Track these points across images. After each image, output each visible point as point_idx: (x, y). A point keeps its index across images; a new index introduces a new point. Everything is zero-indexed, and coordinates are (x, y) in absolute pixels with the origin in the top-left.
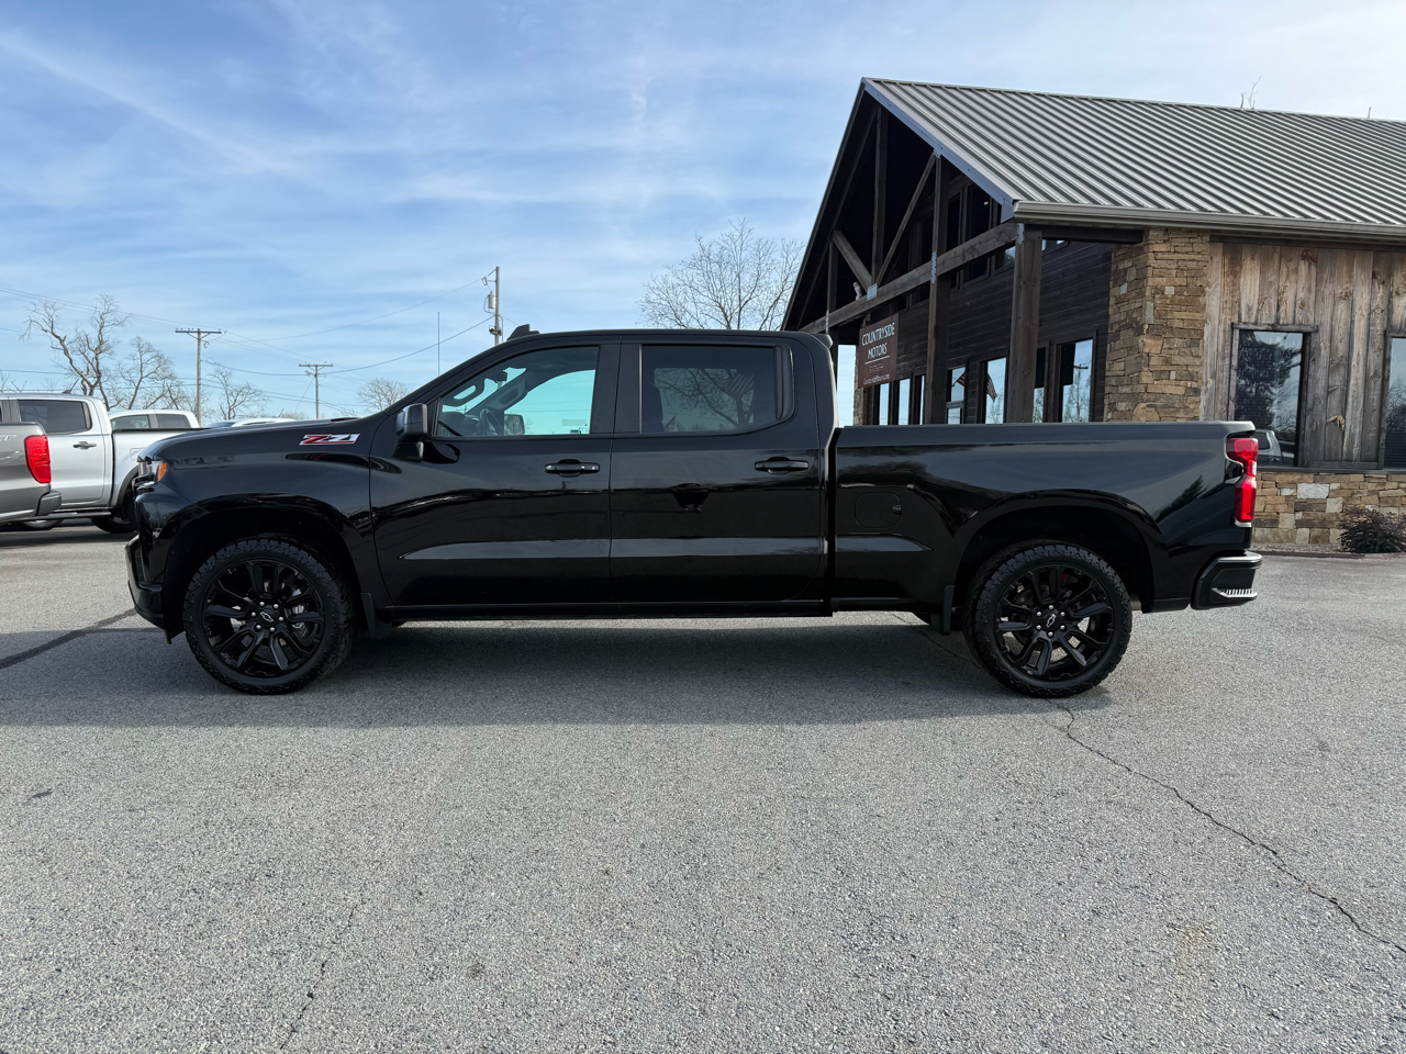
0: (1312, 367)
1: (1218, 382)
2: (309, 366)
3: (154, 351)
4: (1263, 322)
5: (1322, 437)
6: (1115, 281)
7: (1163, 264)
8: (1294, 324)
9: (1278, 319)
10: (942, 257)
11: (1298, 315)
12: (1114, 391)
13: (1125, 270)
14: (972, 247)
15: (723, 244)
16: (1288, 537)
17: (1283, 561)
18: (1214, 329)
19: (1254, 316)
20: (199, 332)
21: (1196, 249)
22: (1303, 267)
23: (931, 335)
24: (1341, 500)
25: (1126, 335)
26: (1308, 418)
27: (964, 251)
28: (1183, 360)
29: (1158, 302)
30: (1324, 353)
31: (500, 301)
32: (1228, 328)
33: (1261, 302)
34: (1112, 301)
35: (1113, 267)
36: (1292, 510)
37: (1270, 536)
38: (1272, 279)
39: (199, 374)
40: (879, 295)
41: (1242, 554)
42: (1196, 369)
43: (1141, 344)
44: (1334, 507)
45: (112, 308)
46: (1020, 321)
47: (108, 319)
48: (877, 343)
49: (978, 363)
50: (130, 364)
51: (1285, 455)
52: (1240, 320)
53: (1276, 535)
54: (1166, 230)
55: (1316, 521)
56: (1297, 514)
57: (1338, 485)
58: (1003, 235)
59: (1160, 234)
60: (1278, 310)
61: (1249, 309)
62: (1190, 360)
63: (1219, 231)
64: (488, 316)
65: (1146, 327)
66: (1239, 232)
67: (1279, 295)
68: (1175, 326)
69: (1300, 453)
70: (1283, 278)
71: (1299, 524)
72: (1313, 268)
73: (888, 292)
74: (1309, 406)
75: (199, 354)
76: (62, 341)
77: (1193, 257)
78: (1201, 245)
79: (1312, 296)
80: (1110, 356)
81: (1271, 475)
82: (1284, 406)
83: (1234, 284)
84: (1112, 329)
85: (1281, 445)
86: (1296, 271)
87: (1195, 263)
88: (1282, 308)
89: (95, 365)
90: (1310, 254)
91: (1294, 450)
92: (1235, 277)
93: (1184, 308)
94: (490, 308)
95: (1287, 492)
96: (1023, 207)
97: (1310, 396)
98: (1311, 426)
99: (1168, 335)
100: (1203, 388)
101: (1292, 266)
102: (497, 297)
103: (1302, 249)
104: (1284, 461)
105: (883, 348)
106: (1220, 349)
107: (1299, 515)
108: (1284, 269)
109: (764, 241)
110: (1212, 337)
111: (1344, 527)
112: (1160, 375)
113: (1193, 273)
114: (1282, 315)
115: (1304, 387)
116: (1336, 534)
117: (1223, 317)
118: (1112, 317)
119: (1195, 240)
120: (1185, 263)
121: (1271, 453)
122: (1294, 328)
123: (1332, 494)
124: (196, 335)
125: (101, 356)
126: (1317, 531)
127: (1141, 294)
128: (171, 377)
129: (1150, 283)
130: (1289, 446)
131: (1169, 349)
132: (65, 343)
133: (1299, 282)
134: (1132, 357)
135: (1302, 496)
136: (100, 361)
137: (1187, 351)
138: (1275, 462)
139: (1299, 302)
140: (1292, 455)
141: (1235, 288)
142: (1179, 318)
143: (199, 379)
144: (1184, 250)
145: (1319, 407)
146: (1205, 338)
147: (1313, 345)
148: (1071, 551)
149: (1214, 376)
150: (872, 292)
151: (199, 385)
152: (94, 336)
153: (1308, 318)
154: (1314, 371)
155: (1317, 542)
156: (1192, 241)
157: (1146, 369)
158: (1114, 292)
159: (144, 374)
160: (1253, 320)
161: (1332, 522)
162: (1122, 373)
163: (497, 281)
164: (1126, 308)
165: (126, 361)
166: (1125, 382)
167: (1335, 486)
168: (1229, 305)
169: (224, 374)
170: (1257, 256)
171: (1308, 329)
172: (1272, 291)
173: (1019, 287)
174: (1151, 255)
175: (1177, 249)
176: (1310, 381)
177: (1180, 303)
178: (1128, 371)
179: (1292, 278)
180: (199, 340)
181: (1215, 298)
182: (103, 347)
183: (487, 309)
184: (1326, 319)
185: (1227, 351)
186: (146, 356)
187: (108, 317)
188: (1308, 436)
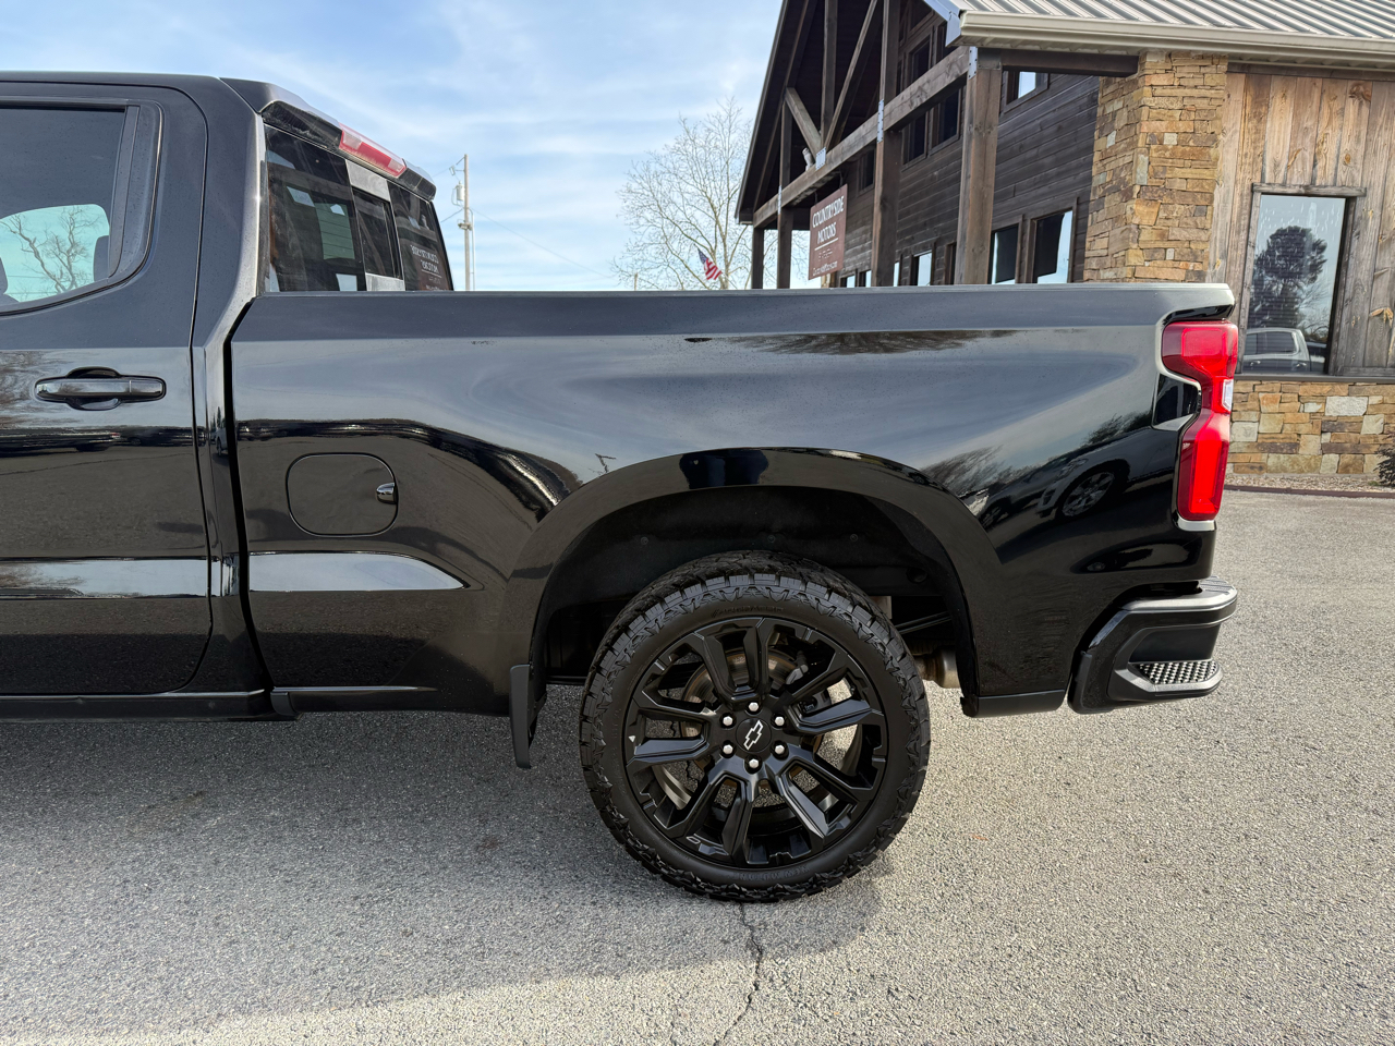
0: (1355, 243)
1: (1229, 263)
4: (1293, 183)
5: (1363, 336)
6: (1101, 129)
7: (1163, 102)
8: (1334, 185)
9: (1313, 180)
10: (889, 105)
11: (1340, 173)
12: (1095, 277)
13: (1114, 114)
14: (920, 88)
16: (1310, 466)
17: (1301, 504)
18: (1228, 192)
19: (1281, 175)
21: (1209, 82)
22: (1352, 107)
23: (877, 209)
24: (1381, 418)
25: (1112, 201)
26: (1346, 310)
27: (912, 95)
28: (1183, 234)
29: (1154, 155)
30: (1373, 224)
31: (469, 192)
32: (1246, 191)
33: (1293, 155)
34: (1096, 157)
35: (1100, 110)
36: (1318, 431)
37: (1287, 465)
38: (1309, 124)
40: (829, 161)
41: (1192, 590)
42: (1201, 246)
43: (1129, 212)
44: (1372, 426)
46: (970, 181)
47: (79, 219)
48: (827, 224)
49: (945, 246)
51: (1315, 359)
52: (1262, 181)
53: (1294, 462)
54: (1170, 55)
55: (1348, 445)
56: (1324, 436)
57: (1380, 398)
58: (954, 66)
59: (1160, 61)
60: (1314, 166)
61: (1276, 165)
62: (1193, 234)
63: (1241, 57)
65: (1137, 189)
66: (1267, 59)
67: (1316, 145)
68: (1176, 187)
69: (1333, 358)
70: (1324, 123)
71: (1326, 449)
72: (1365, 110)
73: (836, 158)
74: (1348, 295)
76: (31, 244)
77: (1203, 92)
78: (1216, 76)
79: (1361, 149)
80: (1091, 231)
81: (1293, 386)
82: (1314, 304)
83: (1257, 131)
84: (1094, 194)
85: (1309, 348)
86: (1342, 112)
87: (1206, 101)
88: (1320, 164)
89: (69, 269)
90: (1362, 89)
91: (1326, 353)
92: (1259, 121)
93: (1188, 163)
94: (459, 199)
95: (1312, 407)
96: (972, 19)
97: (1350, 282)
98: (1349, 321)
99: (1166, 200)
100: (1209, 271)
101: (1336, 106)
102: (466, 187)
103: (1351, 83)
104: (1312, 367)
105: (832, 227)
106: (1235, 219)
107: (1327, 438)
108: (1325, 111)
110: (1225, 202)
111: (1384, 453)
112: (1153, 254)
113: (1203, 114)
114: (1320, 173)
115: (1344, 271)
116: (1373, 461)
117: (1240, 176)
118: (1095, 179)
119: (1208, 70)
120: (1193, 101)
121: (1295, 357)
122: (1334, 191)
123: (1371, 410)
125: (74, 259)
126: (1348, 458)
127: (1133, 145)
129: (1145, 129)
130: (1317, 348)
131: (1167, 218)
132: (35, 245)
133: (1345, 128)
134: (1118, 231)
135: (1331, 413)
136: (72, 264)
137: (1190, 221)
138: (1300, 369)
139: (1343, 156)
140: (1321, 360)
141: (1259, 135)
142: (1182, 176)
144: (1192, 83)
145: (1361, 297)
146: (1215, 204)
147: (1358, 214)
148: (789, 588)
149: (1224, 256)
150: (821, 158)
152: (64, 234)
153: (1352, 178)
154: (1358, 248)
155: (1347, 472)
156: (1203, 70)
157: (1135, 246)
158: (1099, 144)
160: (1280, 180)
161: (1367, 446)
162: (1105, 252)
163: (465, 171)
164: (1113, 165)
166: (1108, 264)
167: (1375, 400)
168: (1249, 160)
170: (1290, 92)
171: (1352, 192)
172: (1307, 140)
173: (970, 135)
174: (1147, 90)
175: (1183, 82)
176: (1351, 261)
177: (1183, 156)
178: (1112, 250)
179: (1336, 122)
181: (1231, 150)
182: (76, 250)
183: (455, 201)
184: (1378, 179)
185: (1244, 222)
188: (1344, 334)
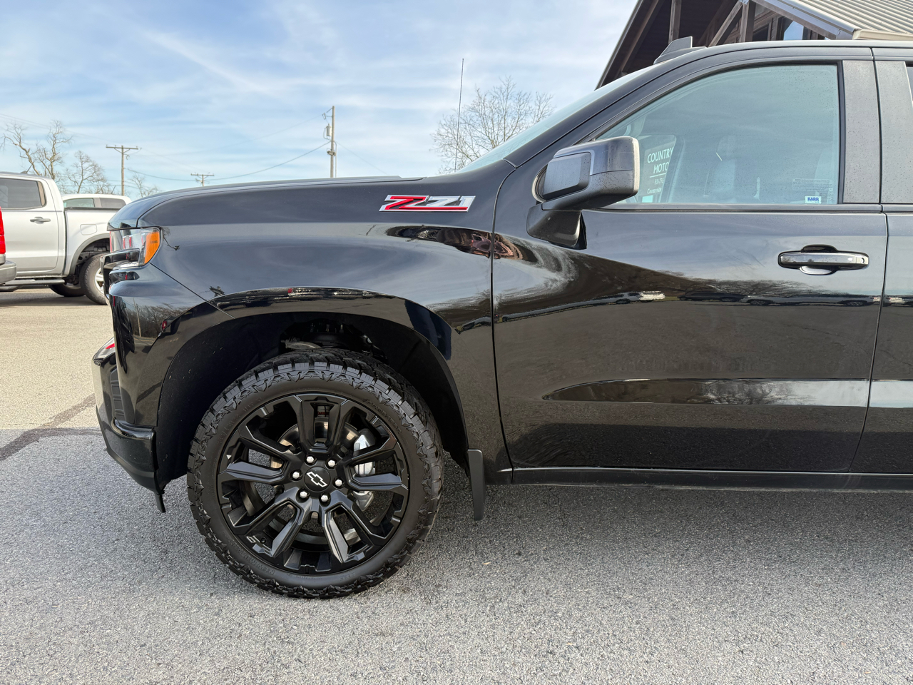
2: (198, 175)
3: (91, 161)
15: (494, 94)
20: (122, 148)
31: (335, 131)
39: (122, 178)
45: (61, 130)
47: (59, 138)
50: (74, 170)
64: (326, 141)
75: (122, 164)
76: (27, 152)
89: (50, 170)
94: (328, 135)
102: (333, 128)
109: (523, 93)
124: (120, 150)
125: (54, 164)
128: (103, 180)
132: (29, 154)
136: (54, 167)
143: (123, 182)
151: (123, 185)
152: (49, 147)
159: (85, 177)
163: (333, 117)
165: (71, 168)
169: (139, 179)
180: (123, 153)
182: (56, 157)
183: (326, 137)
186: (86, 165)
187: (58, 136)
